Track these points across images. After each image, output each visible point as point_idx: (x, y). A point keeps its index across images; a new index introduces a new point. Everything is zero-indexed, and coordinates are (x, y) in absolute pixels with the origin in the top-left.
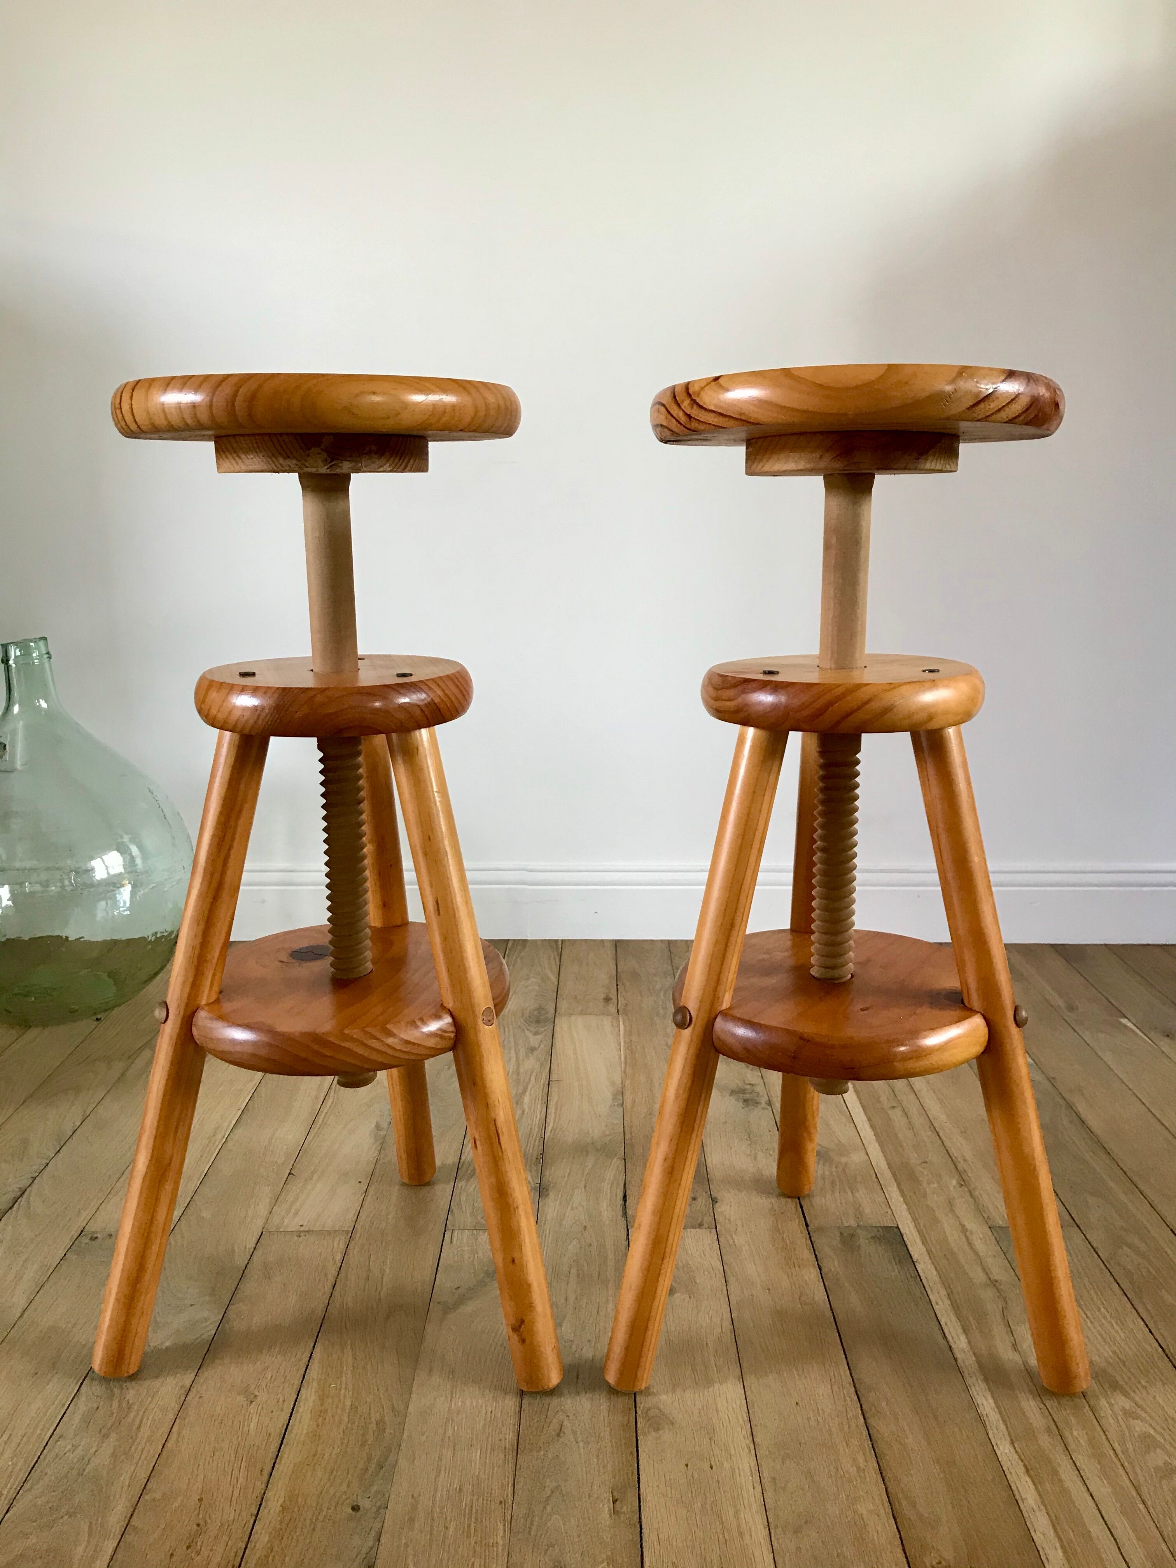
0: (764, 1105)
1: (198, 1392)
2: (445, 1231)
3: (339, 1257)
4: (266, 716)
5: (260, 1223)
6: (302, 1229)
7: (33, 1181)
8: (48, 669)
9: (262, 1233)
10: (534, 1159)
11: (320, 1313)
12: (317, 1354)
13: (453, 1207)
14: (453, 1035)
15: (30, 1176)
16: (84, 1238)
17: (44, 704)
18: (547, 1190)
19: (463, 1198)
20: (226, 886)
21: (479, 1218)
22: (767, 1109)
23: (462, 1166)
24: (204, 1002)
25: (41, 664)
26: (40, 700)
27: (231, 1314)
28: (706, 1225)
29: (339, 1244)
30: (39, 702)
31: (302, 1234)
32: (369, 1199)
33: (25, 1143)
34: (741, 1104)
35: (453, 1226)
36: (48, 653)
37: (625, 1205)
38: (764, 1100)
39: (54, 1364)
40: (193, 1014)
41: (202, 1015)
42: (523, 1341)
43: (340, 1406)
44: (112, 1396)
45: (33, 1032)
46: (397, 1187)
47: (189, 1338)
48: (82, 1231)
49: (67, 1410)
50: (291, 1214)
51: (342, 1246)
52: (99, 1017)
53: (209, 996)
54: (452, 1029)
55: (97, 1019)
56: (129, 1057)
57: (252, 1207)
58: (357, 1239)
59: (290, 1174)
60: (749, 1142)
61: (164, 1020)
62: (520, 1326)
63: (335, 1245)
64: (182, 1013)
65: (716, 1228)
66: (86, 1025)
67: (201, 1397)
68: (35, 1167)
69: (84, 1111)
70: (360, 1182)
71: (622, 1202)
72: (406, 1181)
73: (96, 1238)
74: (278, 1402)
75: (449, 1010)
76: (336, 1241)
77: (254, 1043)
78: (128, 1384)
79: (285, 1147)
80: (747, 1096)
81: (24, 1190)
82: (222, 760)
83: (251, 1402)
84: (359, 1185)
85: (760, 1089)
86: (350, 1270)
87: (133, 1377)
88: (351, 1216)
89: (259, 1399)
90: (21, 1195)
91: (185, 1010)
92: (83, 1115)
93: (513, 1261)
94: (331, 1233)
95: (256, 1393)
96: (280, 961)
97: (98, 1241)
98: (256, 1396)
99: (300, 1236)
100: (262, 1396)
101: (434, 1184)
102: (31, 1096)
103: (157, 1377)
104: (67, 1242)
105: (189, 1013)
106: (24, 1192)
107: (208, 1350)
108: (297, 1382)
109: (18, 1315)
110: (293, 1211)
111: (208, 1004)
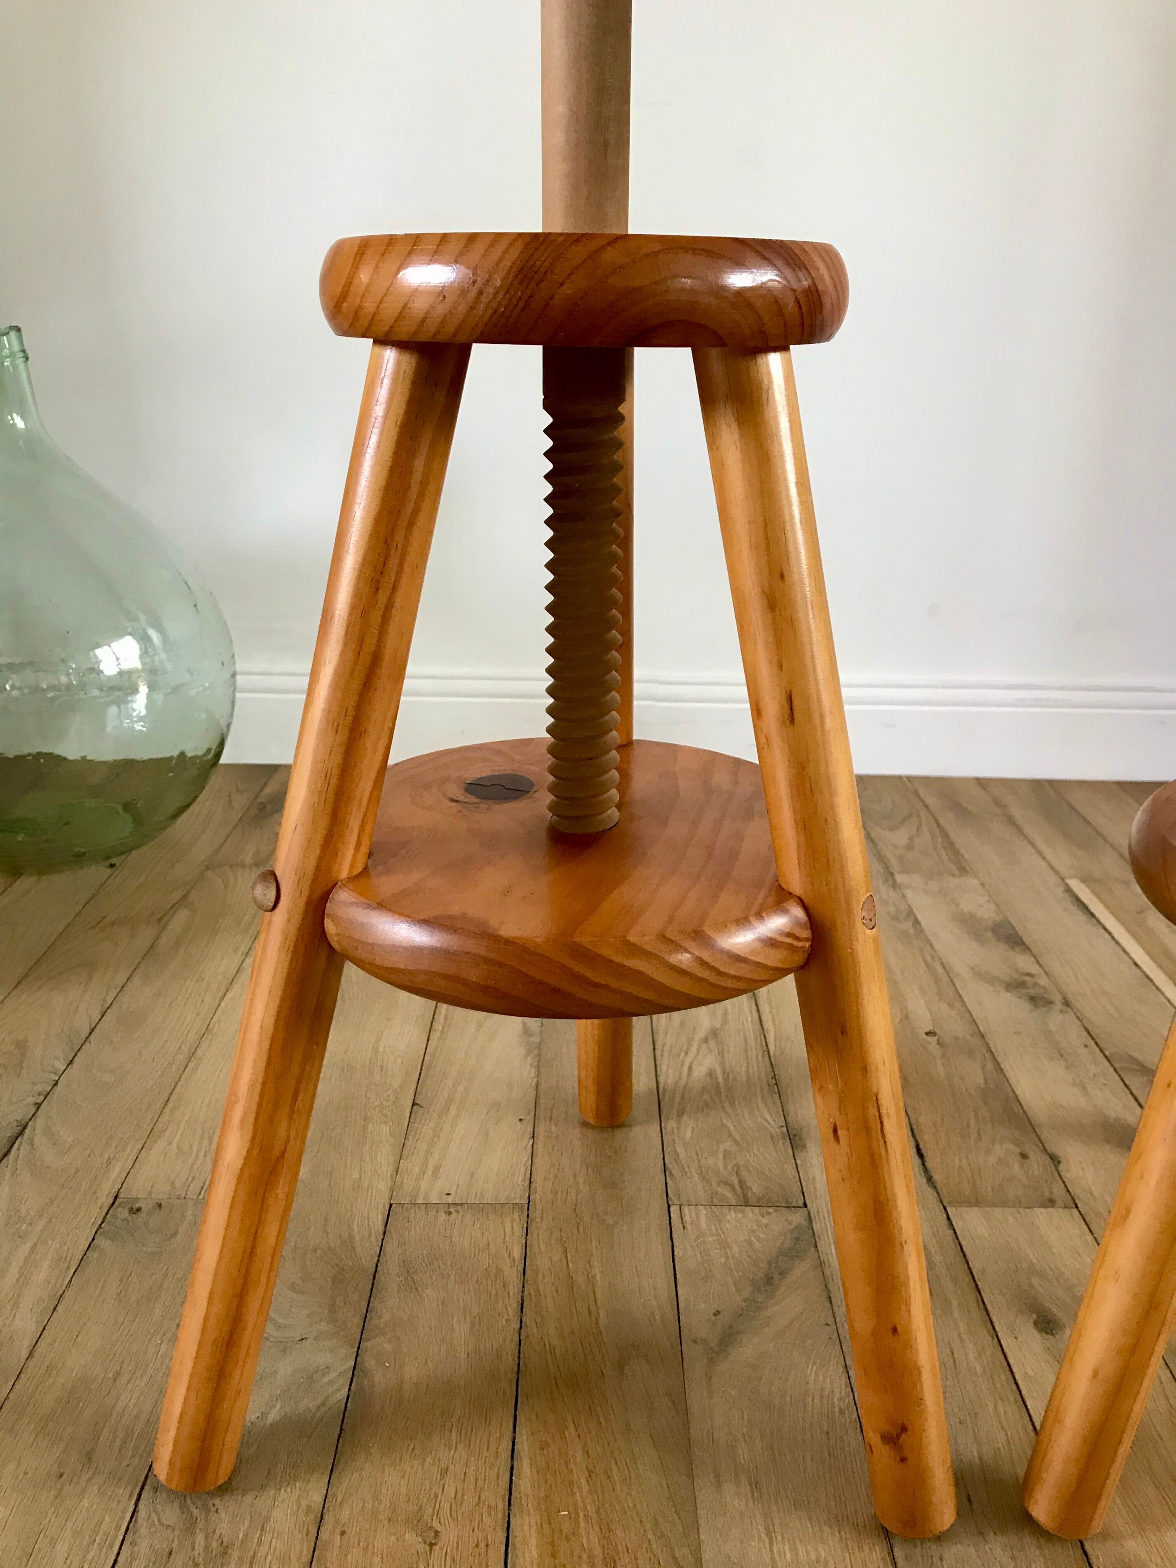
0: (1059, 1006)
1: (337, 1521)
2: (669, 1207)
3: (517, 1252)
4: (496, 294)
5: (382, 1186)
6: (450, 1199)
7: (38, 1109)
8: (24, 376)
9: (391, 1205)
10: (765, 1087)
11: (509, 1361)
12: (524, 1444)
13: (668, 1165)
14: (807, 945)
15: (31, 1100)
16: (120, 1209)
17: (20, 423)
18: (801, 1138)
19: (680, 1149)
20: (386, 662)
21: (715, 1186)
22: (1068, 1012)
23: (664, 1094)
24: (344, 875)
25: (15, 366)
26: (15, 415)
27: (370, 1363)
28: (1059, 1202)
29: (513, 1227)
30: (13, 419)
31: (452, 1210)
32: (539, 1147)
33: (22, 1047)
34: (1027, 1006)
35: (679, 1198)
36: (24, 351)
37: (923, 1164)
38: (1057, 998)
39: (89, 1456)
40: (325, 897)
41: (343, 896)
42: (903, 1460)
43: (585, 1556)
44: (190, 1527)
45: (25, 883)
46: (577, 1131)
47: (307, 1404)
48: (116, 1197)
49: (118, 1554)
50: (429, 1173)
51: (519, 1232)
52: (113, 861)
53: (352, 866)
54: (806, 934)
55: (112, 866)
56: (159, 920)
57: (368, 1159)
58: (538, 1220)
59: (414, 1104)
60: (1062, 1063)
61: (270, 908)
62: (898, 1437)
63: (508, 1229)
64: (306, 893)
65: (1077, 1207)
66: (95, 873)
67: (343, 1533)
68: (39, 1088)
69: (104, 1000)
70: (521, 1120)
71: (918, 1161)
72: (592, 1121)
73: (139, 1210)
74: (477, 1546)
75: (800, 899)
76: (508, 1225)
77: (433, 951)
78: (217, 1501)
79: (399, 1060)
80: (1032, 992)
81: (24, 1123)
82: (379, 410)
83: (432, 1545)
84: (518, 1123)
85: (1043, 981)
86: (540, 1276)
87: (224, 1489)
88: (520, 1178)
89: (443, 1539)
90: (21, 1133)
91: (312, 889)
92: (102, 1005)
93: (895, 1330)
94: (497, 1208)
95: (436, 1525)
96: (453, 800)
97: (143, 1215)
98: (436, 1532)
99: (450, 1213)
100: (449, 1535)
101: (630, 1126)
102: (26, 976)
103: (263, 1487)
104: (95, 1214)
105: (318, 893)
106: (25, 1128)
107: (341, 1429)
108: (501, 1505)
109: (25, 1353)
110: (431, 1168)
111: (354, 879)
